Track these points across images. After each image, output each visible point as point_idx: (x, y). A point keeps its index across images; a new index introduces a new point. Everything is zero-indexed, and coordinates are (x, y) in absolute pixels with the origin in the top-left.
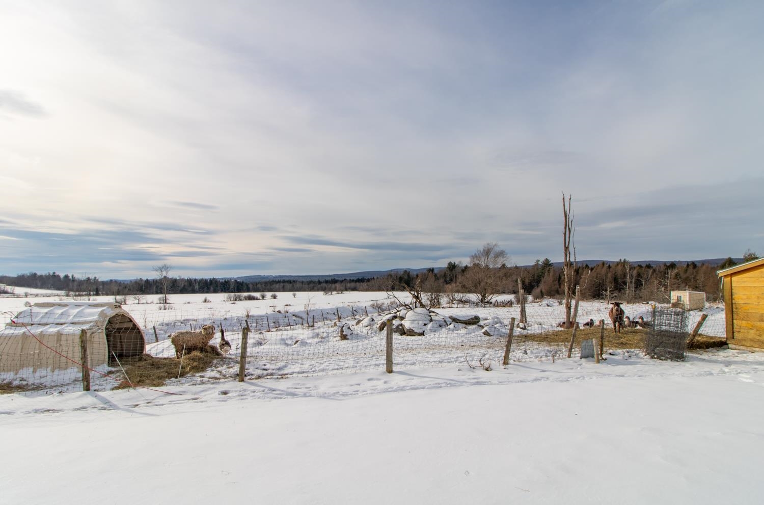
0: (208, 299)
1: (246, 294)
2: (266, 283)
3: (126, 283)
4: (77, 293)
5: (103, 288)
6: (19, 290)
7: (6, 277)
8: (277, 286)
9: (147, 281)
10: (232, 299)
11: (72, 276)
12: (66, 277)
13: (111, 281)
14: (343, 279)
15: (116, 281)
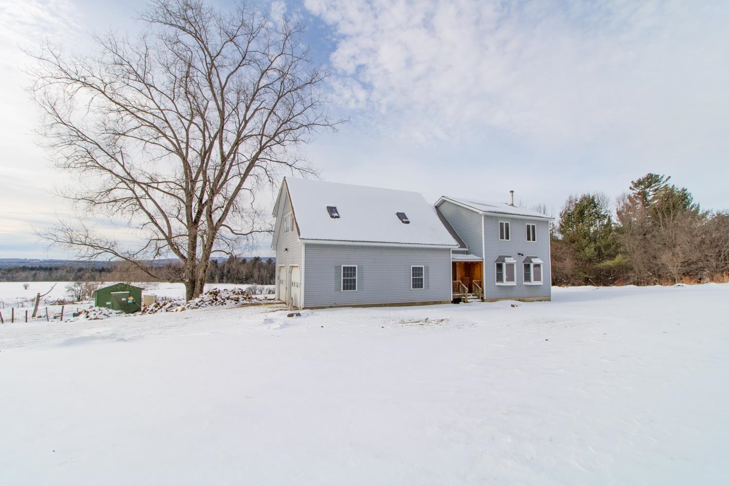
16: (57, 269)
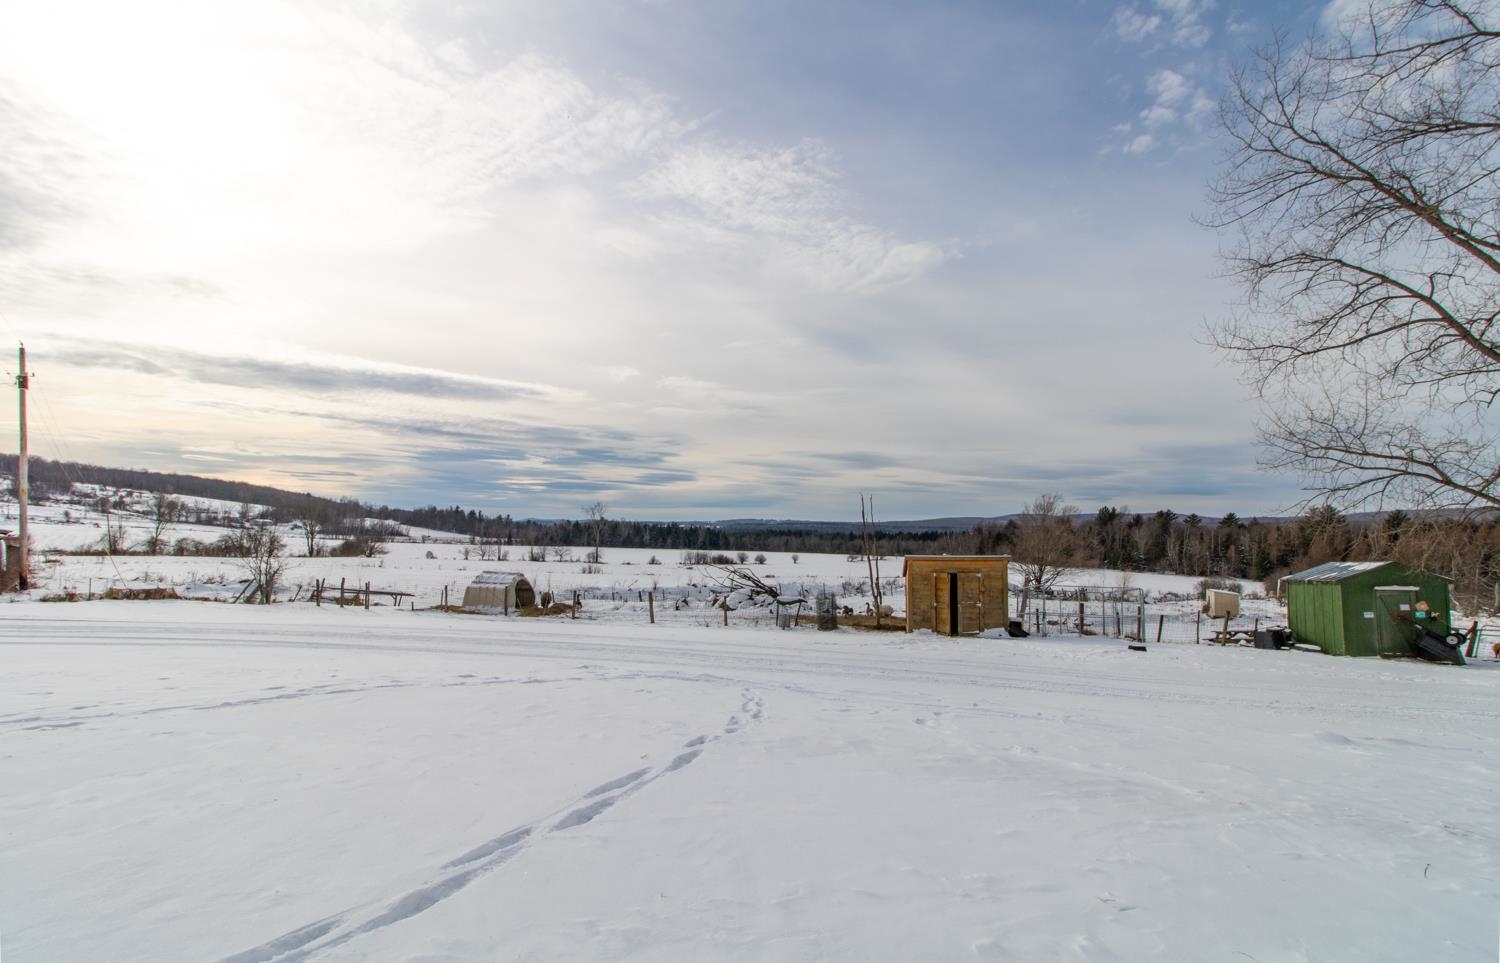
0: (656, 558)
1: (715, 553)
2: (758, 535)
3: (548, 525)
4: (485, 539)
5: (518, 533)
6: (416, 532)
7: (399, 511)
8: (775, 541)
9: (577, 524)
10: (693, 561)
11: (480, 512)
12: (472, 513)
13: (529, 522)
14: (897, 532)
15: (534, 523)
16: (808, 533)
